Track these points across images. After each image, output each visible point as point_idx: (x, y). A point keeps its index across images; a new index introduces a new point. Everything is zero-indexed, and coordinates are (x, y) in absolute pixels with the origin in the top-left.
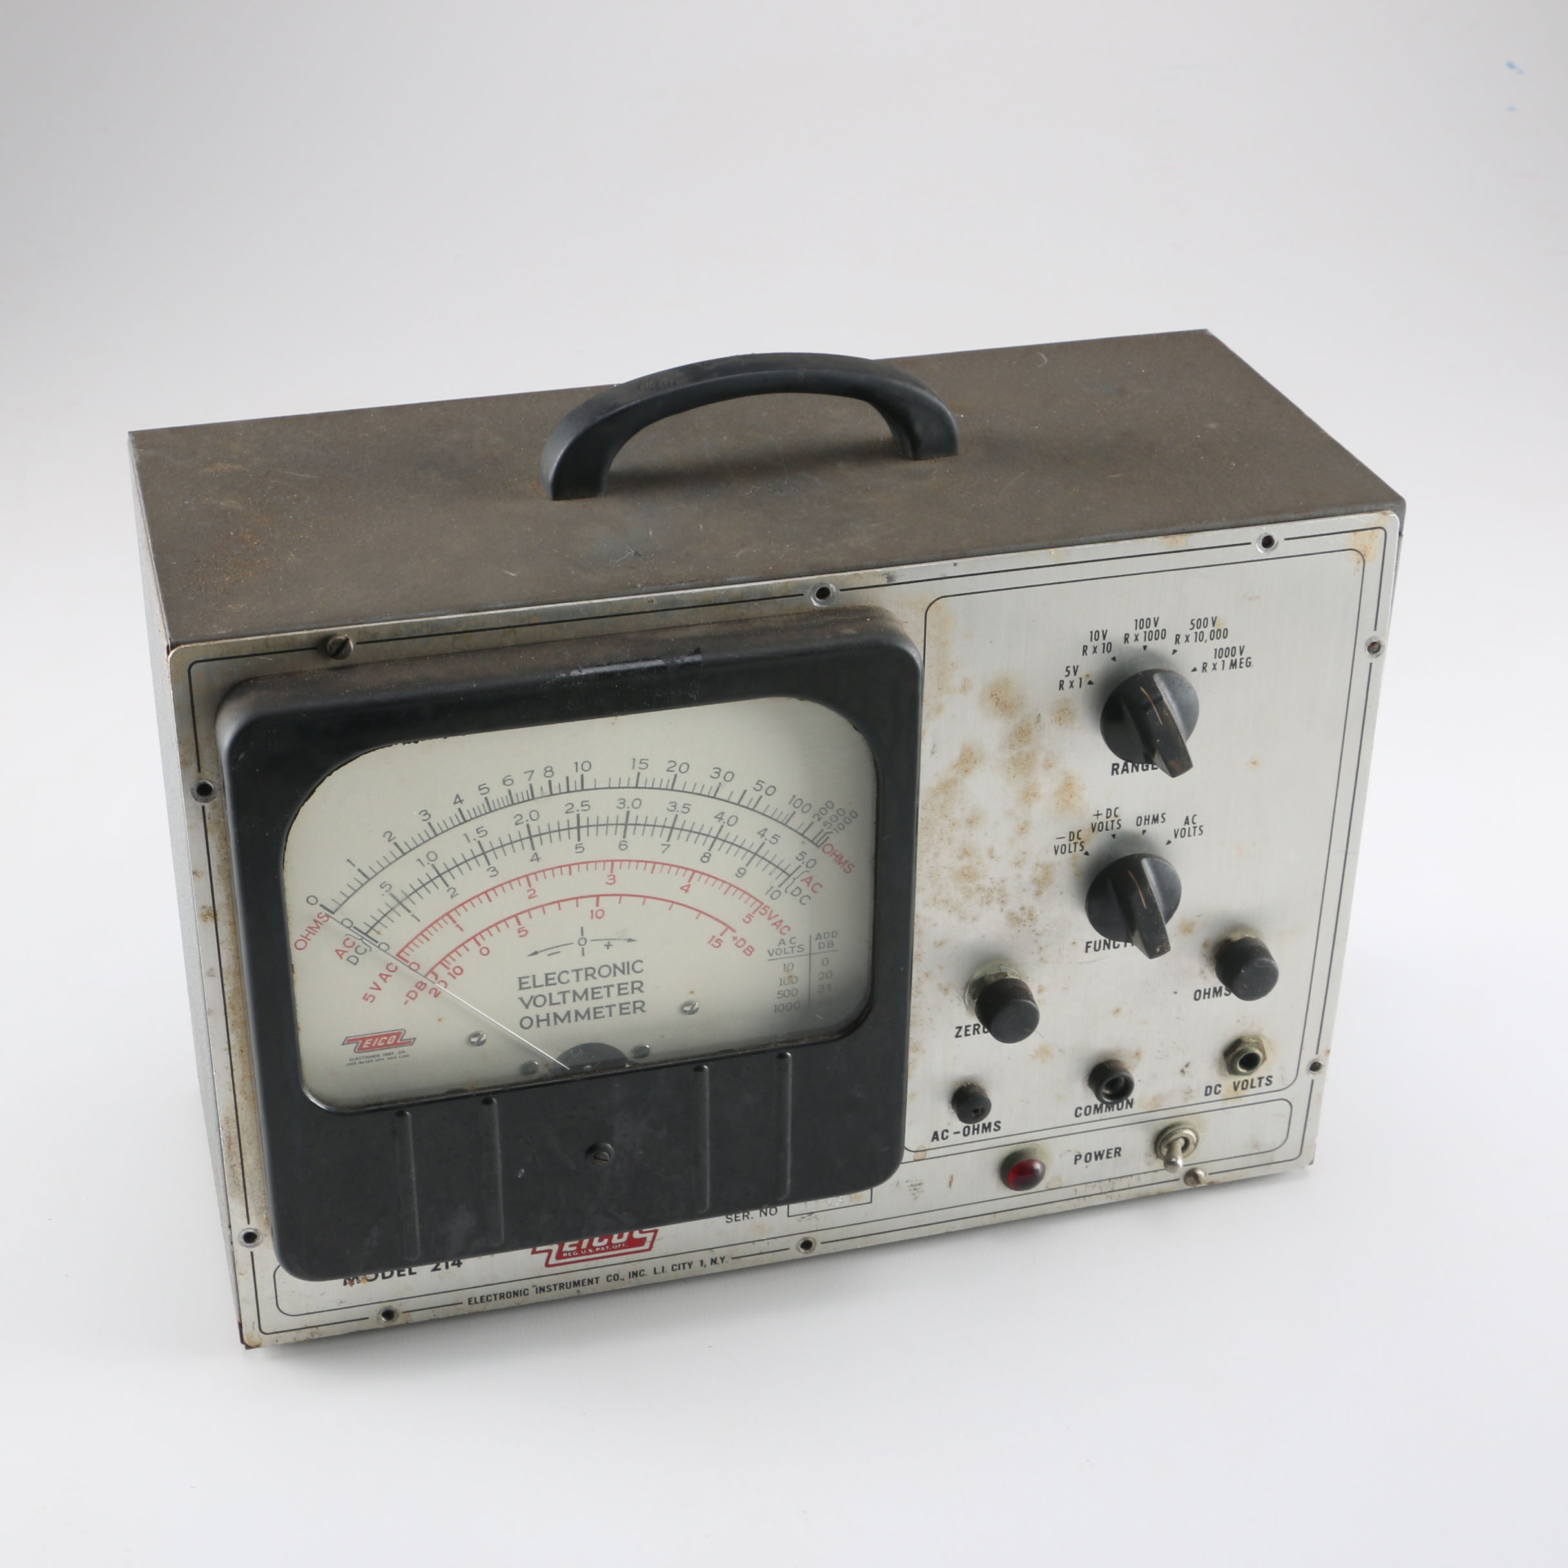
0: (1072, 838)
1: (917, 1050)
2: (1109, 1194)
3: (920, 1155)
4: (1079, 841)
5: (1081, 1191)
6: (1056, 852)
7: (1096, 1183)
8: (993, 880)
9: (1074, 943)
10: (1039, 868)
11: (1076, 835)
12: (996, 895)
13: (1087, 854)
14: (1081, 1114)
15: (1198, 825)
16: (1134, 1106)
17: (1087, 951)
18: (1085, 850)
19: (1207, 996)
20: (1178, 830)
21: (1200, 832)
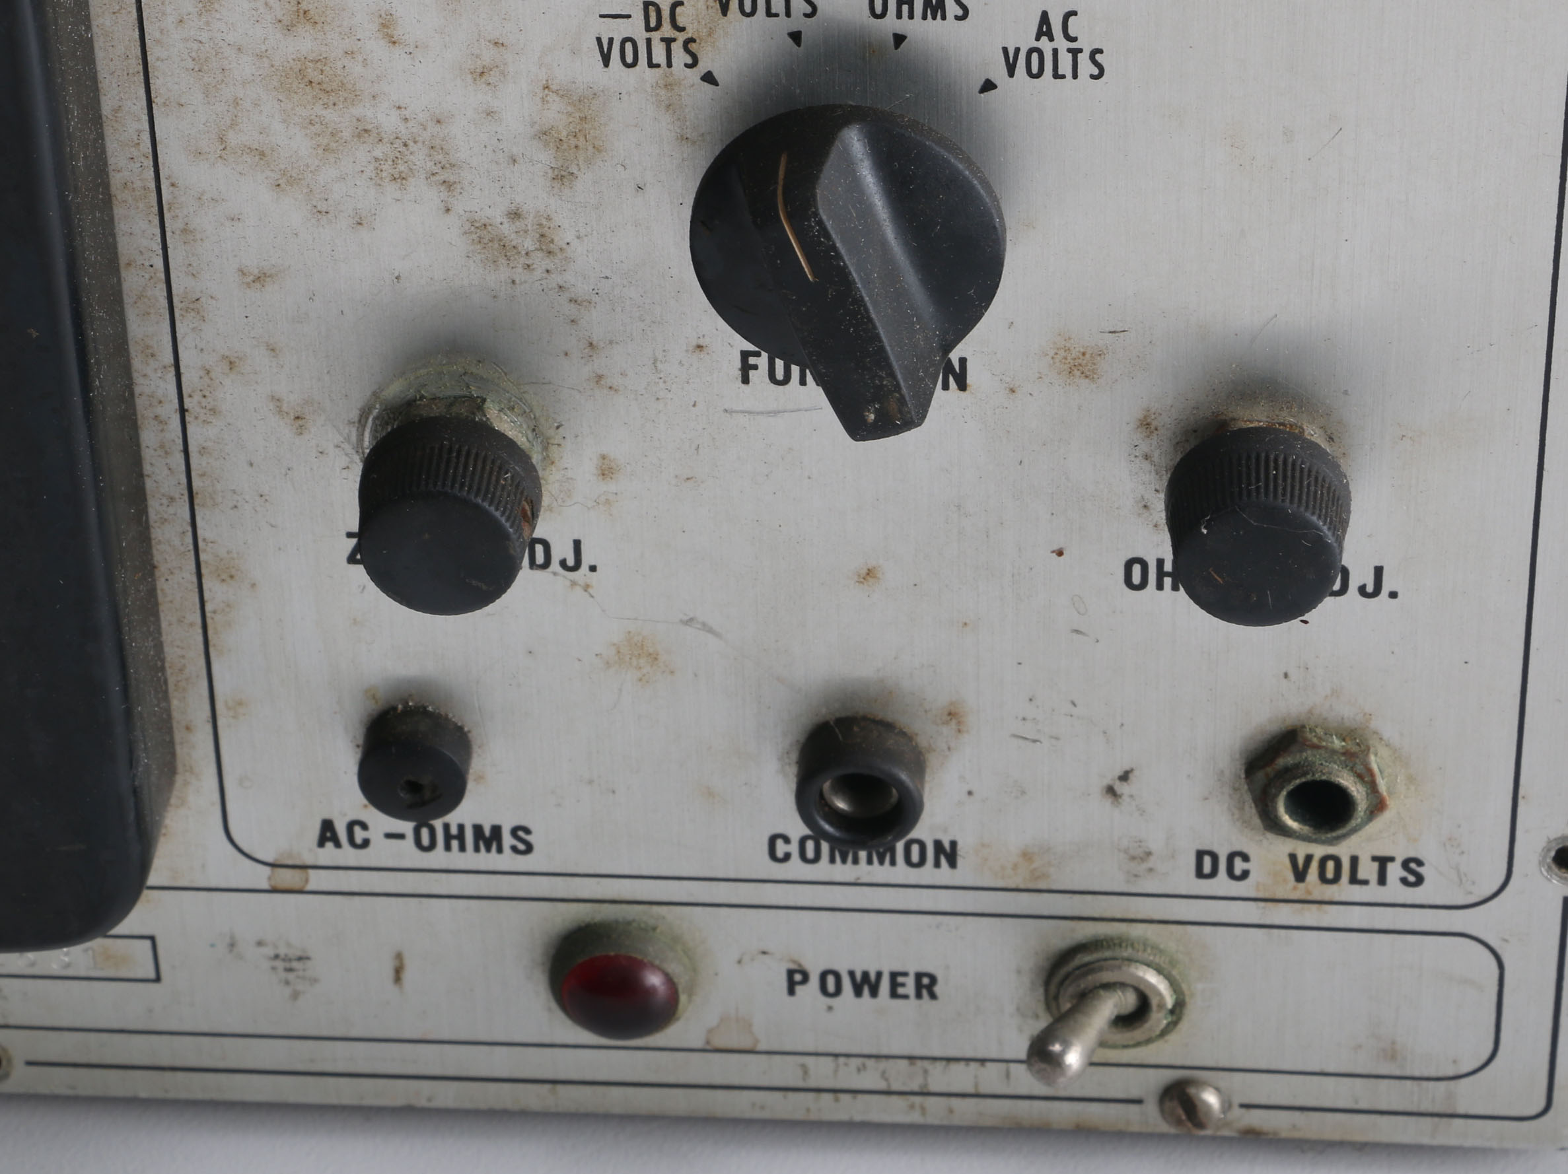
0: (653, 24)
1: (232, 577)
2: (917, 1100)
3: (288, 878)
4: (681, 37)
5: (822, 1072)
6: (606, 63)
7: (870, 1063)
8: (407, 113)
9: (700, 347)
10: (552, 97)
11: (666, 14)
12: (419, 157)
13: (709, 78)
14: (787, 857)
15: (1086, 44)
16: (960, 862)
17: (745, 380)
18: (702, 68)
19: (1168, 581)
20: (1017, 50)
21: (1096, 71)
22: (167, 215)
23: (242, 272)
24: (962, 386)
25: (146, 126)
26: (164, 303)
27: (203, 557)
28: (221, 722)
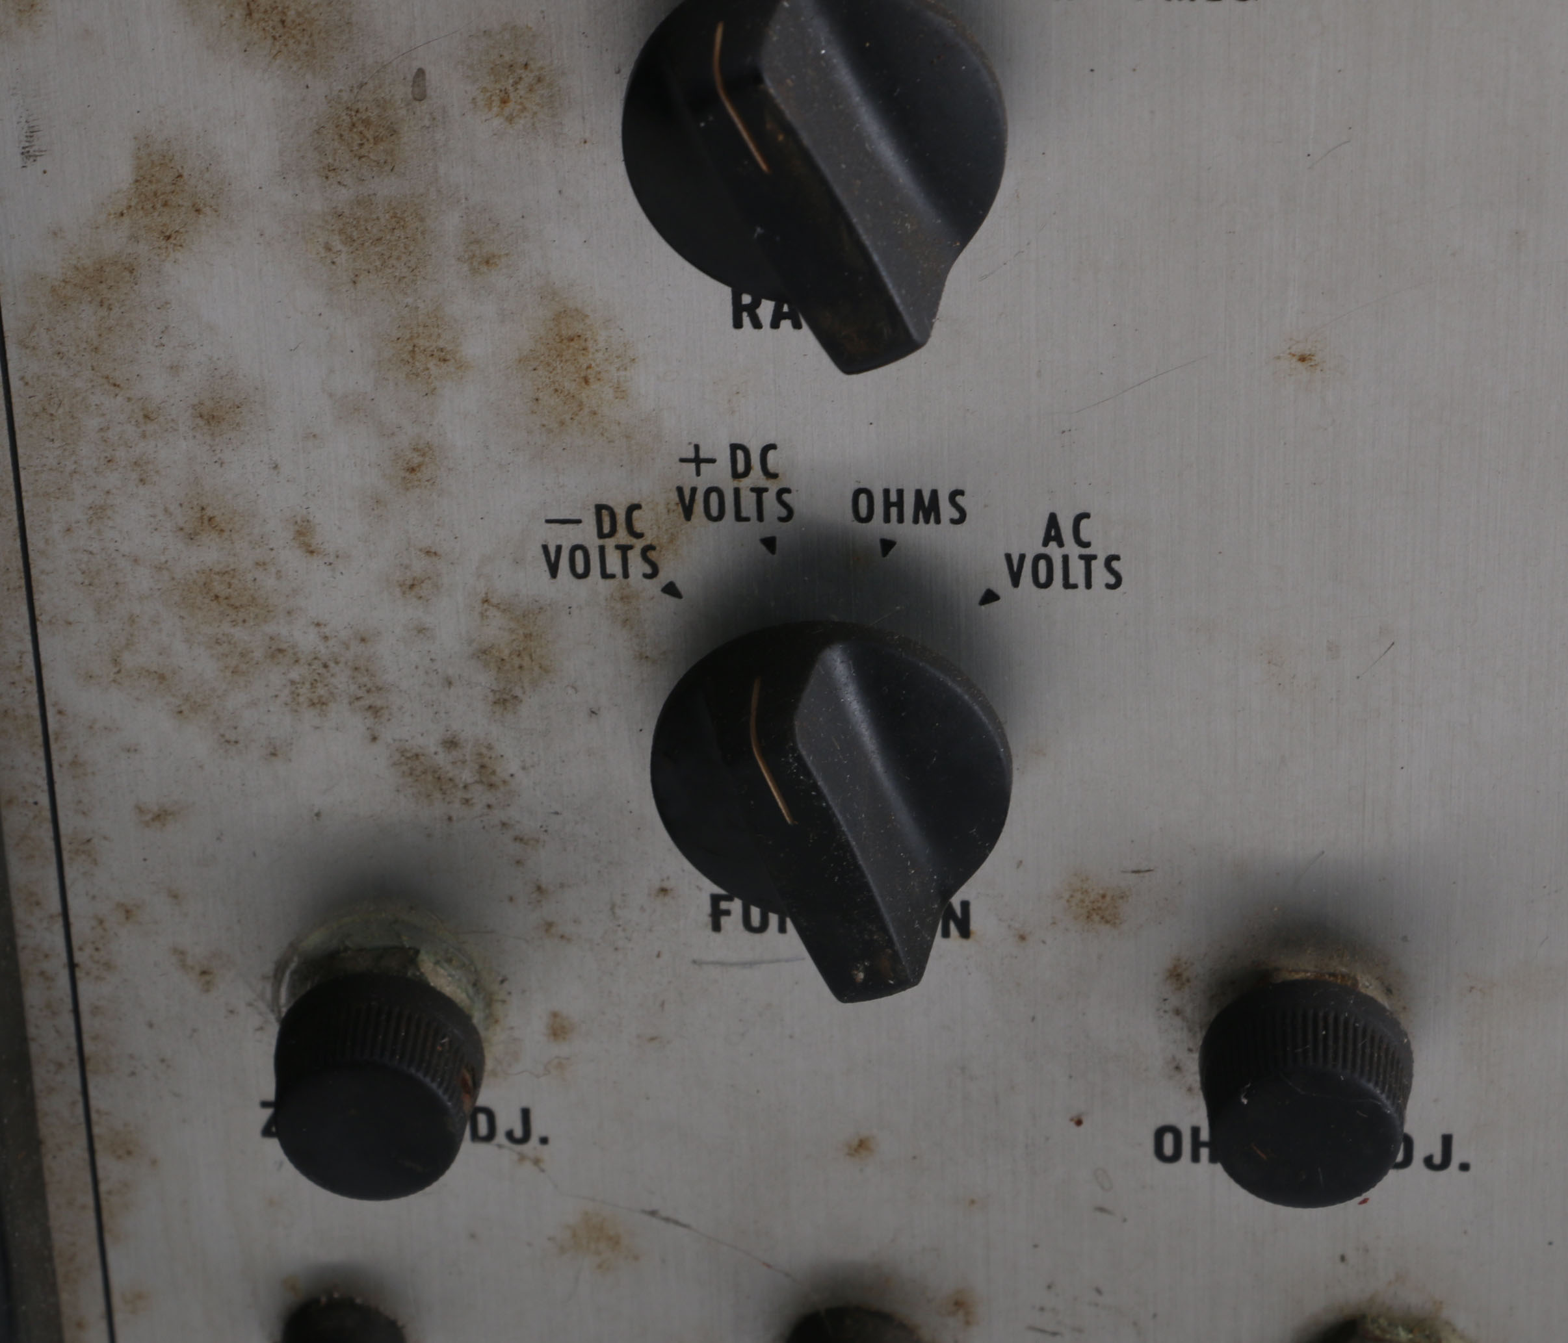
0: (606, 529)
1: (129, 1153)
4: (639, 544)
6: (554, 570)
8: (327, 631)
9: (664, 891)
10: (493, 612)
11: (621, 518)
12: (341, 680)
13: (671, 589)
15: (1100, 550)
17: (717, 927)
18: (664, 577)
19: (1204, 1152)
20: (1022, 557)
21: (1112, 580)
22: (54, 747)
23: (140, 809)
24: (965, 933)
25: (29, 646)
26: (50, 844)
27: (96, 1130)
28: (118, 1317)
